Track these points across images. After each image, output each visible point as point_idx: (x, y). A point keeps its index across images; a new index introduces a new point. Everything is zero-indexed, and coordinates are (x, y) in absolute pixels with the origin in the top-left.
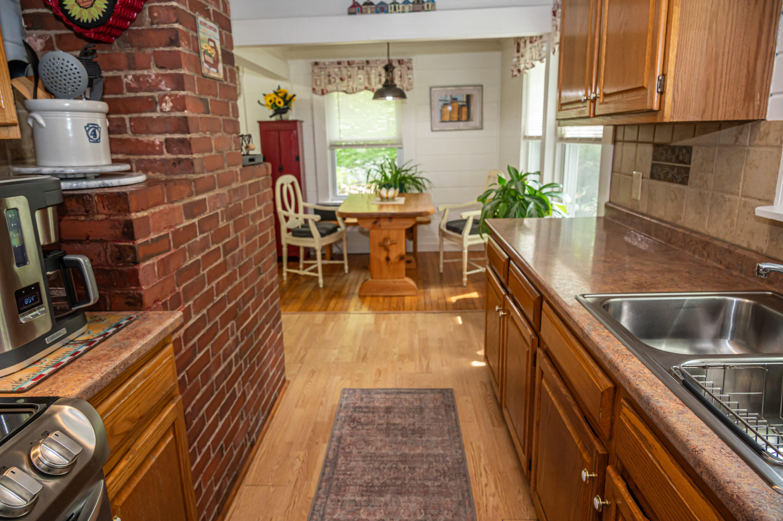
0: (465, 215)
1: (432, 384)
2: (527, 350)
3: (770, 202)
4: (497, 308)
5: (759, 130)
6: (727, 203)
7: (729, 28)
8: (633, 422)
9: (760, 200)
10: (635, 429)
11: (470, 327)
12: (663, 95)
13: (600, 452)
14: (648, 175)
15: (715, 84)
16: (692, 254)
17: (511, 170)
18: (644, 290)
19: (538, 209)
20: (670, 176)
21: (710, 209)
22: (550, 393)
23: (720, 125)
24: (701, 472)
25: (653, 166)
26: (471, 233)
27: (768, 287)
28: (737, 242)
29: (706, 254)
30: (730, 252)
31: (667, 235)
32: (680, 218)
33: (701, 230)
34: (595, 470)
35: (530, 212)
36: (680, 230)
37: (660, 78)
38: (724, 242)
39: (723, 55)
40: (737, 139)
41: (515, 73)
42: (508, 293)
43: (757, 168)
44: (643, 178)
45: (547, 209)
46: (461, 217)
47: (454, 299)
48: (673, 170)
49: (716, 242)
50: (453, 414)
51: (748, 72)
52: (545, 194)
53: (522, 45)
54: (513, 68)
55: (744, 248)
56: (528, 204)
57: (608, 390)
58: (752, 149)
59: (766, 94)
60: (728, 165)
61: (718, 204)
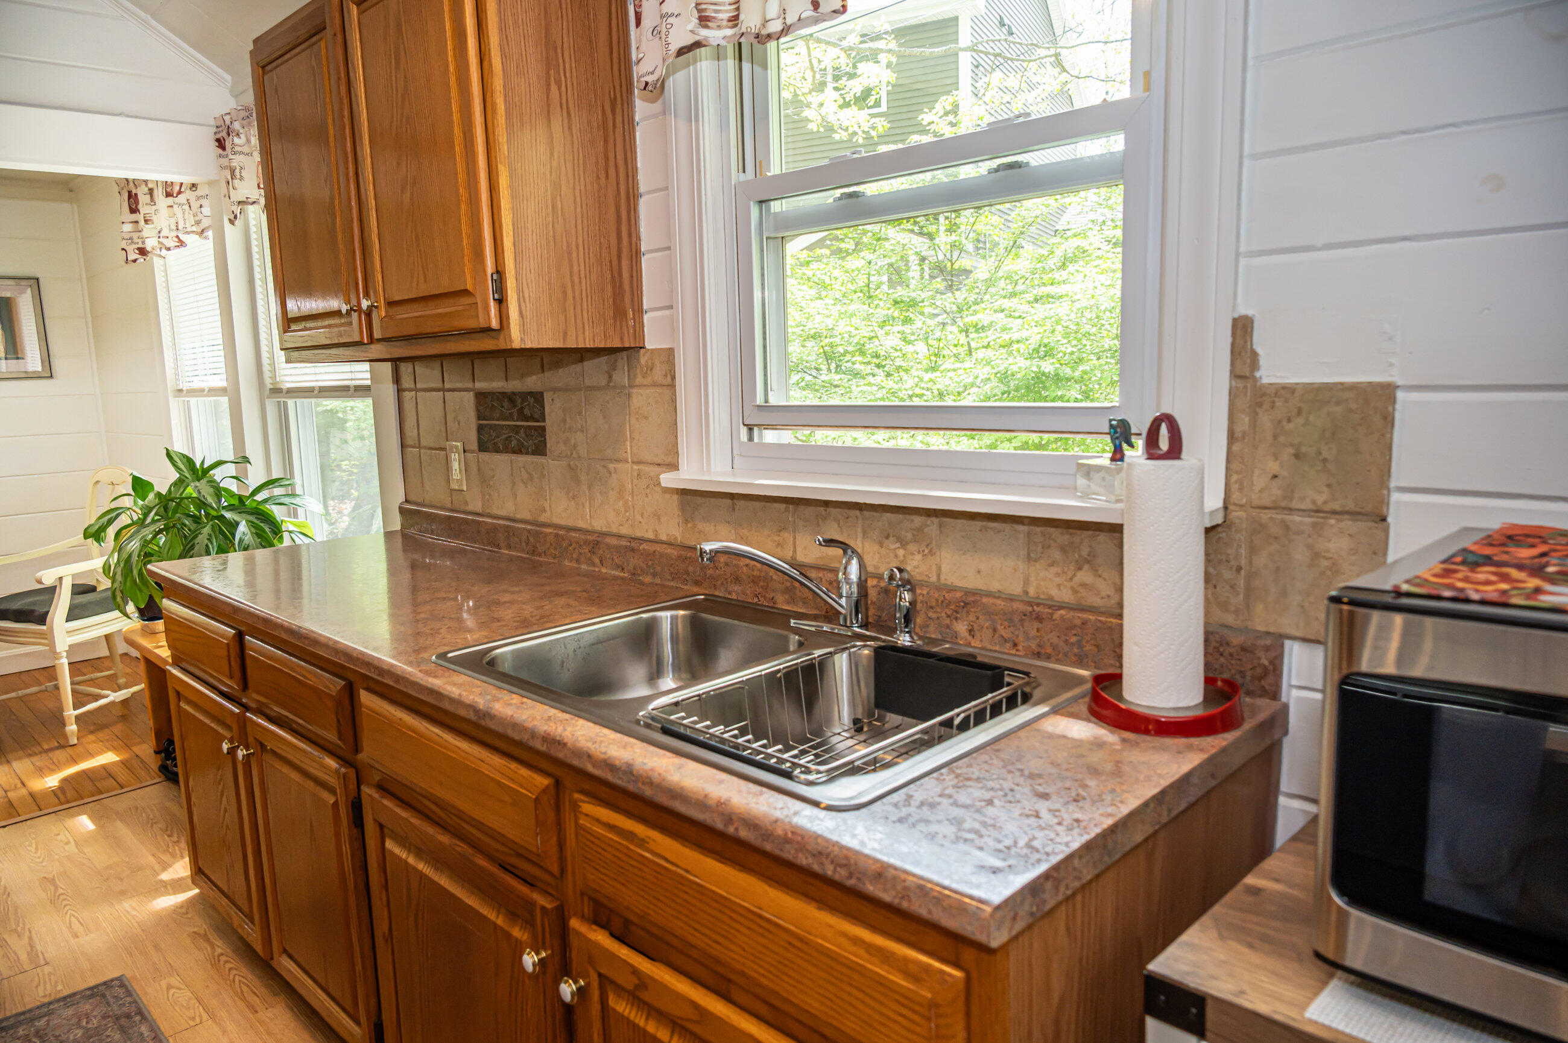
0: (48, 577)
1: (60, 988)
2: (332, 800)
3: (674, 466)
4: (225, 747)
5: (639, 362)
6: (614, 476)
7: (579, 209)
8: (605, 819)
9: (659, 465)
10: (611, 827)
11: (123, 830)
12: (504, 304)
13: (549, 906)
14: (474, 446)
15: (574, 292)
16: (576, 565)
17: (176, 458)
18: (535, 627)
19: (259, 534)
20: (514, 443)
21: (589, 488)
22: (411, 860)
23: (582, 355)
24: (736, 829)
25: (480, 429)
26: (73, 614)
27: (696, 589)
28: (639, 534)
29: (597, 561)
30: (633, 550)
31: (527, 543)
32: (544, 510)
33: (581, 524)
34: (544, 943)
35: (241, 541)
36: (548, 530)
37: (495, 277)
38: (620, 537)
39: (577, 248)
40: (610, 377)
41: (132, 256)
42: (246, 708)
43: (646, 418)
44: (464, 451)
45: (277, 529)
46: (40, 582)
47: (52, 781)
48: (517, 433)
49: (608, 540)
50: (144, 1029)
51: (613, 277)
52: (265, 501)
53: (143, 199)
54: (123, 244)
55: (650, 541)
56: (235, 525)
57: (545, 790)
58: (634, 391)
59: (639, 311)
60: (604, 417)
61: (600, 479)
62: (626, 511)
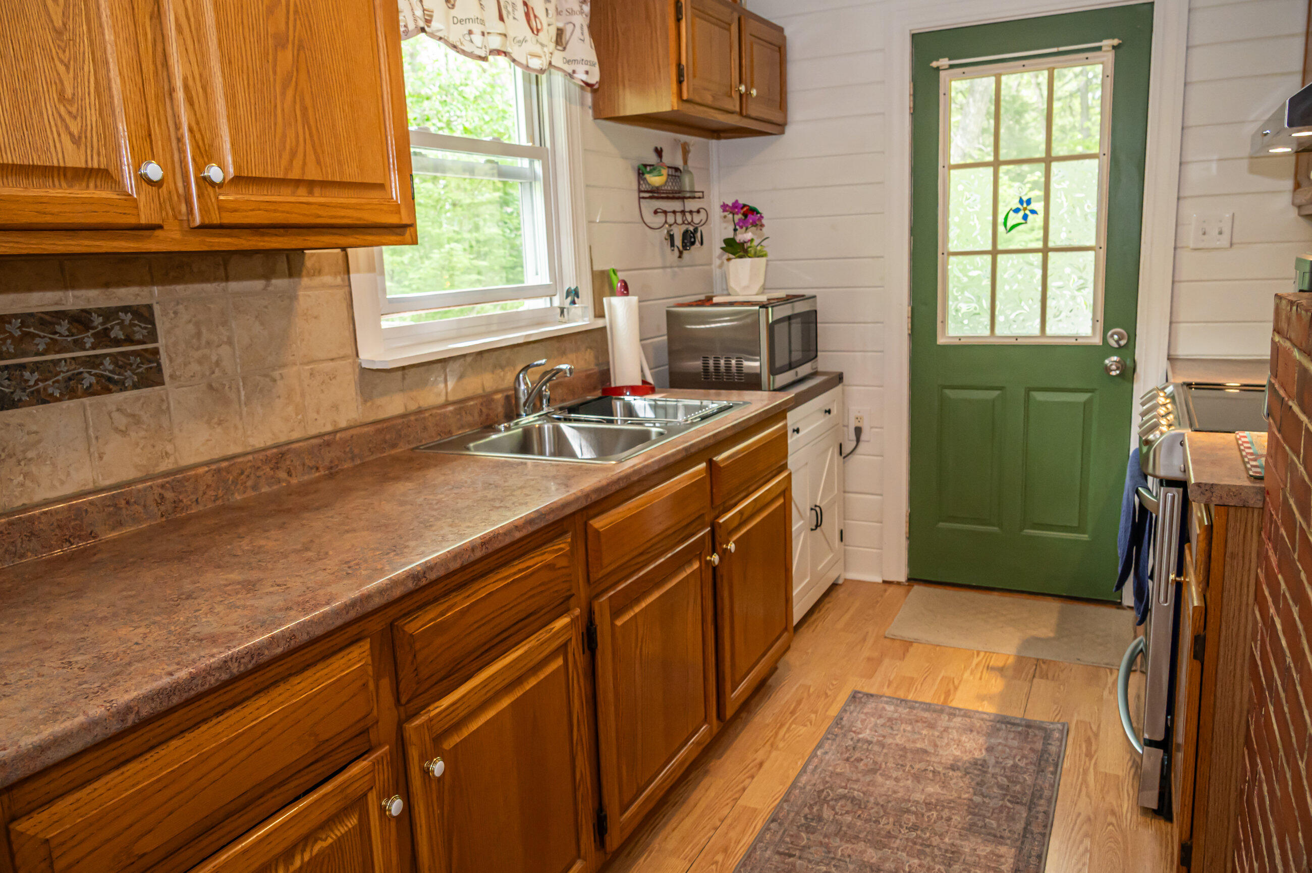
5: (304, 265)
6: (280, 383)
9: (332, 360)
21: (247, 405)
33: (236, 450)
40: (268, 281)
43: (317, 318)
58: (301, 293)
60: (262, 324)
61: (261, 391)
62: (297, 414)
